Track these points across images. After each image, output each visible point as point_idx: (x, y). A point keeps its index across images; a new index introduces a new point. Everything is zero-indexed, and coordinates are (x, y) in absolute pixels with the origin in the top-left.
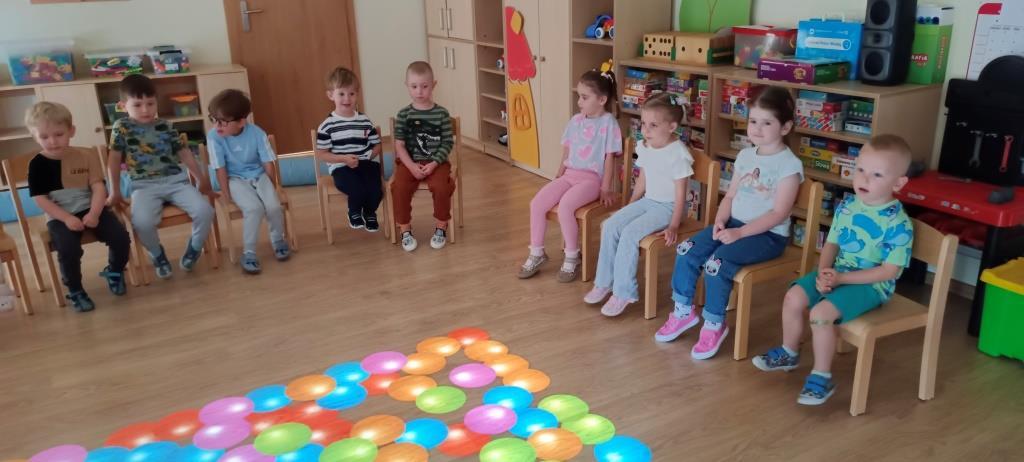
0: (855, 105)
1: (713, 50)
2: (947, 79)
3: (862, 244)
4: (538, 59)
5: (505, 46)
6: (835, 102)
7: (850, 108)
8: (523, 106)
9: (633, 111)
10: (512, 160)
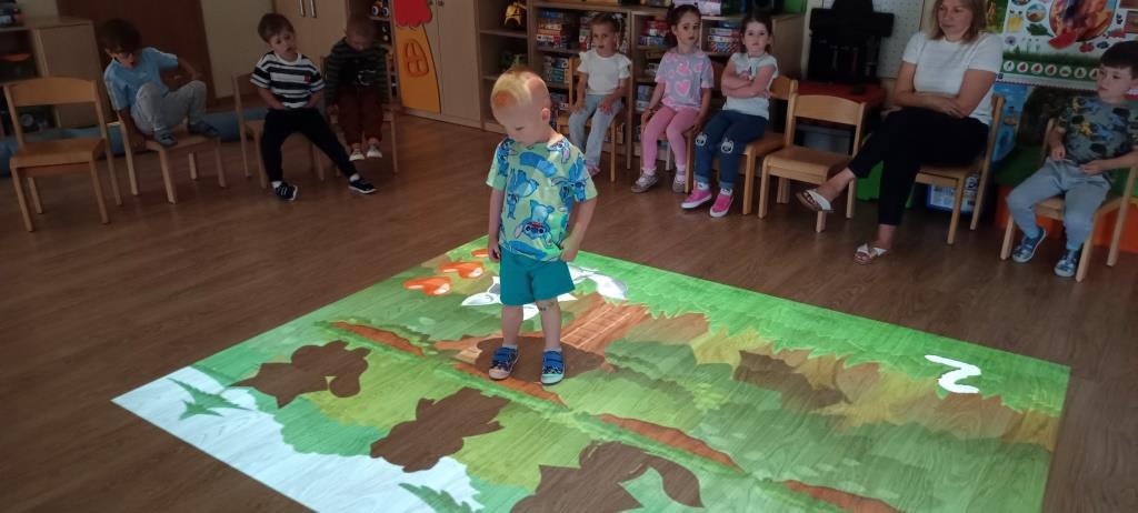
2: (809, 9)
4: (435, 3)
8: (418, 51)
9: (550, 49)
10: (405, 108)
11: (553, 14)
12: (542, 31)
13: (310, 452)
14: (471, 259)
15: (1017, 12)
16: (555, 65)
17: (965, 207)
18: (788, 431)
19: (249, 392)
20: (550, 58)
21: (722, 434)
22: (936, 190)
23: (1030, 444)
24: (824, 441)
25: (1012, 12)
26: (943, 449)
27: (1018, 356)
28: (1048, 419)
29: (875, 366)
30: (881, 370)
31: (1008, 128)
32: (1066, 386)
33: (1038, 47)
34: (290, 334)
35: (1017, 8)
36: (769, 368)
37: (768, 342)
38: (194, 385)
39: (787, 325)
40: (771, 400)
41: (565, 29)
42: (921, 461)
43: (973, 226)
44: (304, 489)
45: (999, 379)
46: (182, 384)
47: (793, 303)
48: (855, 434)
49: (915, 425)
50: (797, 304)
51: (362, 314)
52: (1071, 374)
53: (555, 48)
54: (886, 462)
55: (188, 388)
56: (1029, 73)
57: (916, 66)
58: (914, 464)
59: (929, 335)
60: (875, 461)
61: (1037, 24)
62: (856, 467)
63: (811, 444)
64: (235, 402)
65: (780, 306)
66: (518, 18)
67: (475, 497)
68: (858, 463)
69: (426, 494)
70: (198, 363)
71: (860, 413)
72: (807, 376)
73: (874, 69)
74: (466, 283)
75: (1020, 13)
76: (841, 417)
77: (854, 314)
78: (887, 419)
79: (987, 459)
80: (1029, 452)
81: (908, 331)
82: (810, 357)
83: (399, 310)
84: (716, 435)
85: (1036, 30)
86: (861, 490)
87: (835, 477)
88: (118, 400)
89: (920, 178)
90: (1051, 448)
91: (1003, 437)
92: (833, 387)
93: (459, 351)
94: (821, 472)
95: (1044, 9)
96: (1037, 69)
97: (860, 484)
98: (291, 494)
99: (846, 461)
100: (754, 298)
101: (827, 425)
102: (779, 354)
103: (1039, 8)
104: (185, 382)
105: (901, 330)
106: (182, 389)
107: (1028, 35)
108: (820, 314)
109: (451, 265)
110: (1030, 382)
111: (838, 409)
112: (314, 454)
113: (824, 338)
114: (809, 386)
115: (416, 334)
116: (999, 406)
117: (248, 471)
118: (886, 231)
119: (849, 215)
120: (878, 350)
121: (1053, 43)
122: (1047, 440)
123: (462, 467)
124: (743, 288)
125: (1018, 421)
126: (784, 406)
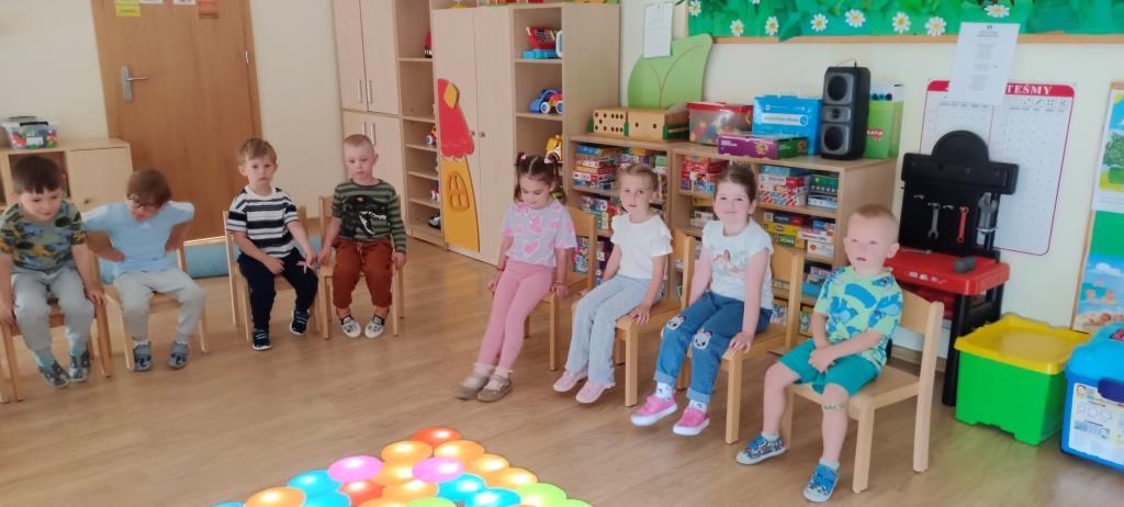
0: (817, 180)
1: (668, 126)
2: (902, 153)
3: (854, 312)
4: (476, 135)
5: (436, 121)
6: (798, 177)
7: (813, 183)
8: (459, 184)
9: (588, 189)
10: (447, 244)
11: (591, 150)
12: (579, 168)
16: (593, 207)
20: (588, 199)
41: (603, 166)
53: (593, 189)
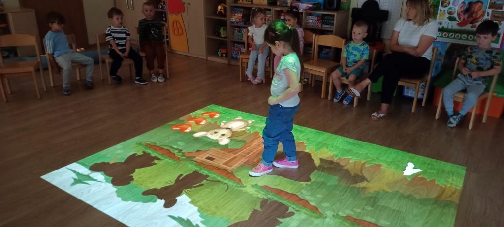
0: (327, 18)
2: (351, 8)
3: (355, 55)
4: (186, 4)
7: (324, 19)
8: (178, 25)
9: (236, 24)
10: (172, 50)
11: (238, 9)
12: (234, 17)
13: (128, 201)
14: (201, 116)
15: (443, 11)
16: (238, 32)
17: (420, 96)
18: (341, 194)
19: (102, 174)
20: (236, 29)
21: (311, 195)
22: (407, 88)
23: (448, 201)
24: (356, 199)
25: (441, 11)
26: (410, 202)
27: (443, 162)
28: (456, 190)
29: (380, 166)
30: (382, 167)
31: (439, 62)
32: (464, 175)
33: (452, 26)
34: (120, 149)
35: (443, 9)
36: (333, 166)
37: (332, 154)
38: (77, 170)
39: (341, 147)
40: (333, 180)
41: (244, 16)
42: (399, 208)
43: (423, 104)
44: (126, 217)
45: (434, 172)
46: (72, 170)
47: (343, 137)
48: (370, 195)
49: (398, 191)
50: (345, 138)
51: (152, 140)
52: (467, 170)
53: (239, 24)
54: (384, 208)
55: (75, 172)
56: (448, 37)
57: (399, 33)
58: (397, 209)
59: (403, 152)
60: (380, 208)
61: (452, 16)
62: (371, 210)
63: (351, 199)
64: (95, 178)
65: (338, 139)
66: (223, 11)
67: (202, 222)
68: (372, 209)
69: (180, 220)
70: (79, 161)
71: (373, 186)
72: (349, 170)
73: (380, 35)
74: (199, 127)
75: (444, 11)
76: (364, 188)
77: (370, 143)
78: (385, 189)
79: (429, 207)
80: (447, 204)
81: (395, 151)
82: (351, 161)
83: (169, 138)
84: (309, 195)
85: (451, 19)
86: (373, 221)
87: (361, 215)
88: (44, 177)
89: (400, 83)
90: (457, 202)
91: (436, 197)
92: (361, 175)
93: (195, 157)
94: (356, 213)
95: (455, 9)
96: (452, 35)
97: (373, 217)
98: (120, 219)
99: (366, 207)
100: (326, 135)
101: (358, 191)
102: (337, 160)
103: (453, 9)
104: (73, 169)
105: (391, 150)
106: (71, 172)
107: (448, 21)
108: (356, 143)
109: (192, 119)
110: (448, 174)
111: (363, 184)
112: (130, 202)
113: (356, 153)
114: (351, 174)
115: (177, 149)
116: (435, 184)
117: (101, 209)
118: (384, 106)
119: (368, 99)
120: (381, 159)
121: (459, 24)
122: (456, 199)
123: (196, 209)
124: (322, 130)
125: (443, 191)
126: (339, 182)
